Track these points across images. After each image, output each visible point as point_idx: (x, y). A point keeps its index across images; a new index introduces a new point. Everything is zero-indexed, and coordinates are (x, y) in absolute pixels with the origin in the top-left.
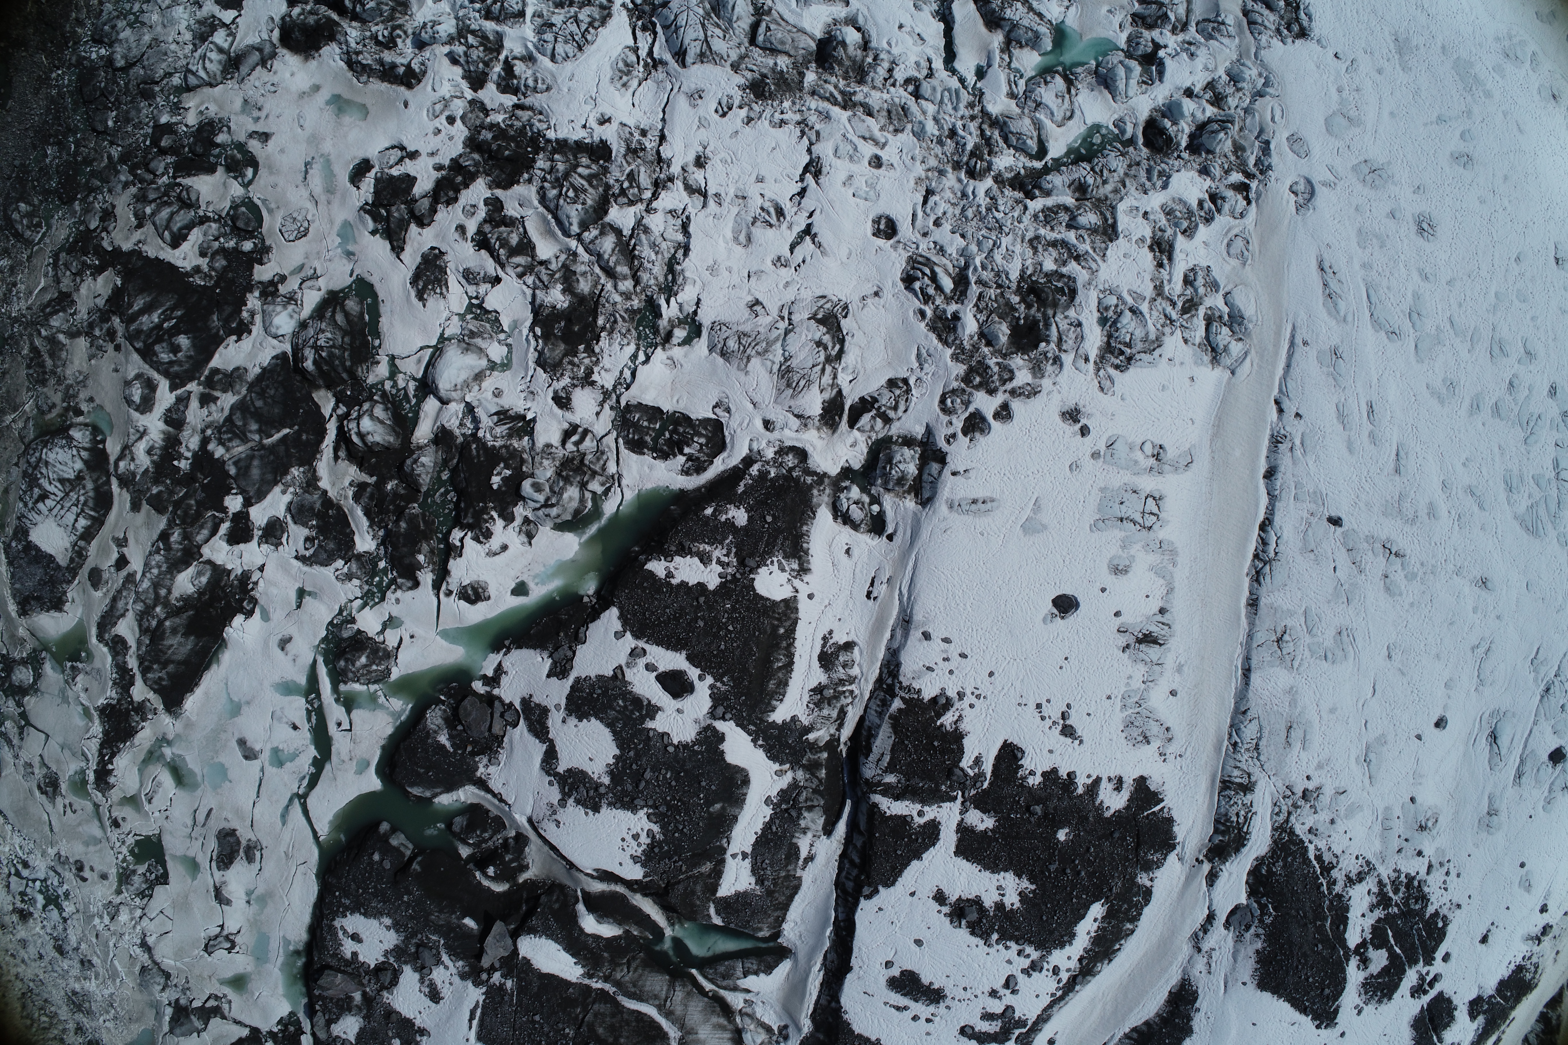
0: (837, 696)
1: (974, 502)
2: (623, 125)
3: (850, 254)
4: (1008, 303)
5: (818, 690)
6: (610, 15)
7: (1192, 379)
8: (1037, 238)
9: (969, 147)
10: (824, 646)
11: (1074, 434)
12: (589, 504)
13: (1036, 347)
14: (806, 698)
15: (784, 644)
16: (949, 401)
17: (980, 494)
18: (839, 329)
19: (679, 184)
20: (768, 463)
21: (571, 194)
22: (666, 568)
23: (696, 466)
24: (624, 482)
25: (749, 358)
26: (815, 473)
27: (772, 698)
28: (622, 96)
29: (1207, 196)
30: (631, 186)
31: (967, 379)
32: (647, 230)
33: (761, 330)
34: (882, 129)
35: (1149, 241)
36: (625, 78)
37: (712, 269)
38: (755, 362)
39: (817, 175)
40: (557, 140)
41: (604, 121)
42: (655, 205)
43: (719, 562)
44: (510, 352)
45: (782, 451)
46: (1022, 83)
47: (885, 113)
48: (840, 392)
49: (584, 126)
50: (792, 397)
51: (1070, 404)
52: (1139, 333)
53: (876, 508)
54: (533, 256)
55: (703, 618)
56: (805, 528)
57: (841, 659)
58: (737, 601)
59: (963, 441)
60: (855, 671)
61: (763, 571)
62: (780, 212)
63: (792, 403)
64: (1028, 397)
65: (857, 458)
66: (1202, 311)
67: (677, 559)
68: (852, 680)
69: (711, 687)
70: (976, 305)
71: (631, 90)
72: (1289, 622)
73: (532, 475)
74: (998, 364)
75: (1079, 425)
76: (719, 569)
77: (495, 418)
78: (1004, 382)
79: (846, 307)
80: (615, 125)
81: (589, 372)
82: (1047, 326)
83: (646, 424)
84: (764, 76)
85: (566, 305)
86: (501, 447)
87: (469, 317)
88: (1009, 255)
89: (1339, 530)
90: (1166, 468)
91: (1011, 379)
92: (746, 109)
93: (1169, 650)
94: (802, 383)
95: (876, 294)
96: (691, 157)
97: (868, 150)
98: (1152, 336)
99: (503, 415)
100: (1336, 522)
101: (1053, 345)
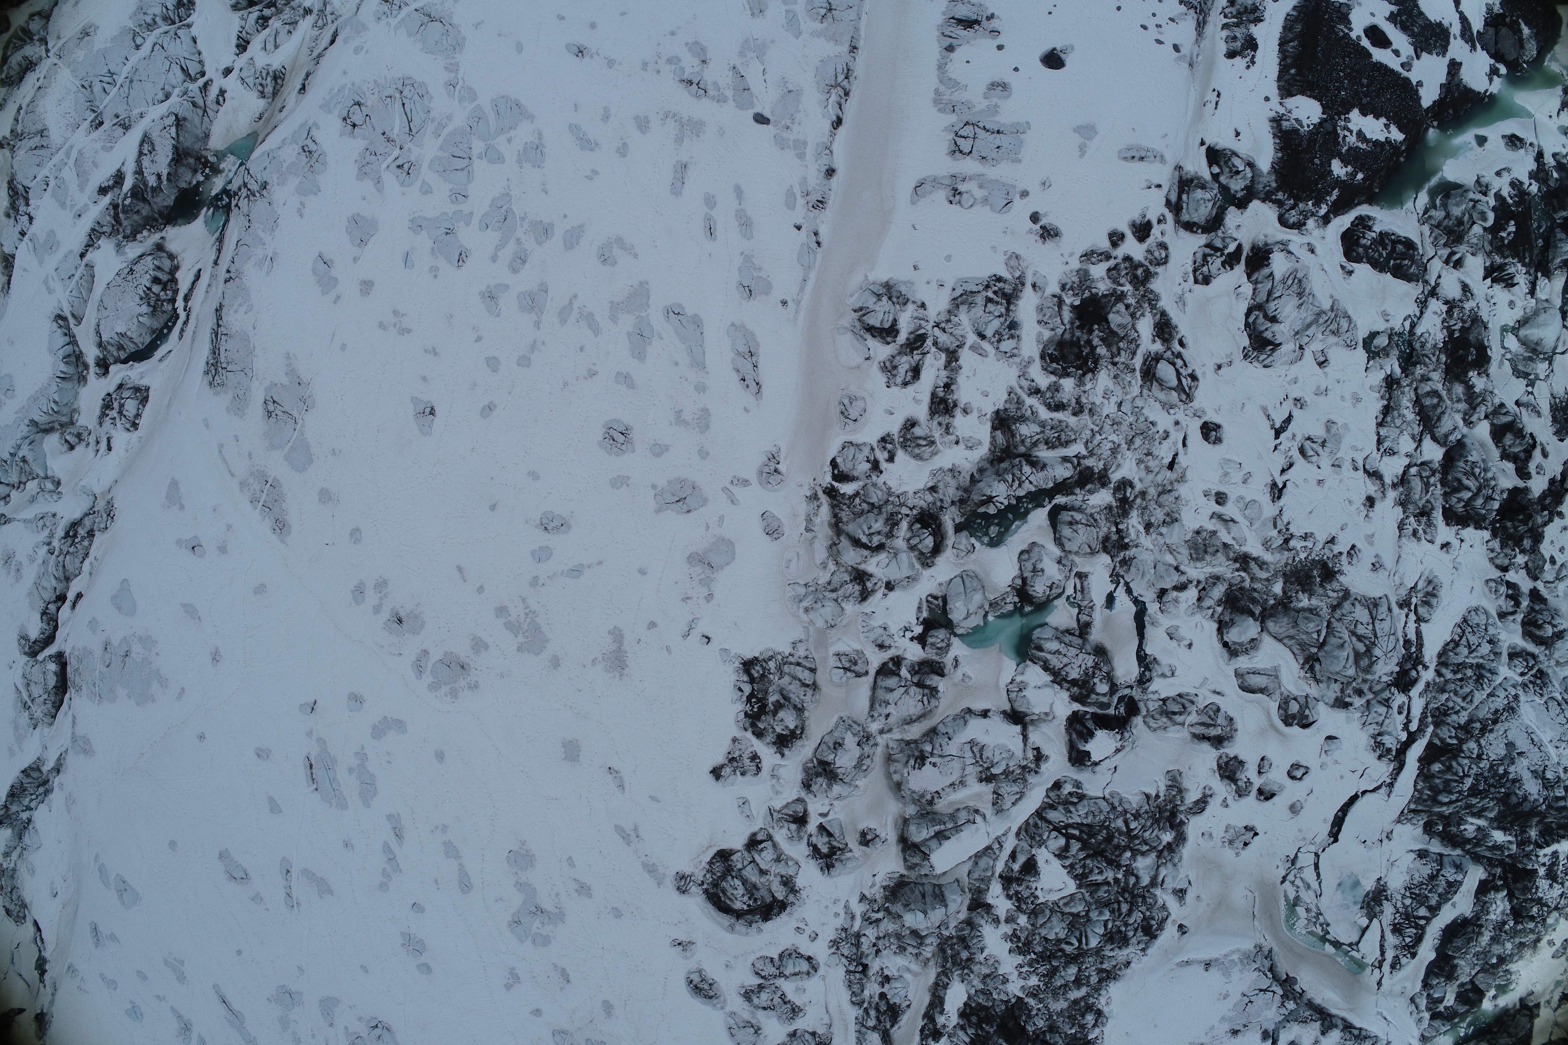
0: (1239, 15)
1: (1142, 159)
2: (1431, 542)
3: (1242, 408)
4: (1109, 346)
5: (1259, 20)
6: (1440, 655)
7: (915, 268)
8: (1075, 414)
9: (1134, 514)
10: (1253, 56)
11: (1045, 215)
12: (1438, 202)
13: (1082, 301)
14: (1267, 15)
15: (1289, 61)
16: (1163, 255)
17: (1138, 165)
18: (1250, 336)
19: (1388, 480)
20: (1313, 215)
21: (1477, 471)
22: (1389, 133)
23: (1363, 222)
24: (1416, 217)
25: (1332, 309)
26: (1274, 202)
27: (1297, 17)
28: (1431, 571)
29: (884, 465)
30: (1428, 477)
31: (1149, 275)
32: (1413, 437)
33: (1320, 336)
34: (1214, 533)
35: (958, 413)
36: (1430, 589)
37: (1357, 399)
38: (1326, 305)
39: (1274, 485)
40: (1481, 528)
41: (1445, 546)
42: (1406, 461)
43: (1351, 132)
44: (1502, 341)
45: (1299, 226)
46: (1070, 591)
47: (1210, 550)
48: (1249, 277)
49: (1462, 541)
50: (1296, 271)
51: (1050, 244)
52: (978, 311)
53: (1216, 170)
54: (1492, 424)
55: (1363, 86)
56: (1280, 155)
57: (1239, 44)
58: (1336, 96)
59: (1153, 217)
60: (1225, 33)
61: (1316, 120)
62: (1302, 451)
63: (1297, 265)
64: (1093, 252)
65: (1232, 217)
66: (902, 338)
67: (1383, 140)
68: (1225, 26)
69: (1351, 30)
70: (1138, 346)
71: (1423, 578)
72: (817, 26)
73: (1485, 229)
74: (1122, 285)
75: (1041, 223)
76: (1350, 125)
77: (1515, 281)
78: (1116, 268)
79: (1246, 357)
80: (1439, 541)
81: (1449, 312)
82: (1072, 323)
83: (1406, 262)
84: (1321, 585)
85: (1471, 374)
86: (1507, 257)
87: (1532, 377)
88: (1106, 395)
89: (758, 109)
90: (947, 182)
91: (1109, 270)
92: (1336, 552)
93: (944, 13)
94: (1290, 282)
95: (1219, 367)
96: (1378, 505)
97: (1230, 510)
98: (964, 308)
99: (1509, 283)
100: (761, 119)
101: (1068, 301)
